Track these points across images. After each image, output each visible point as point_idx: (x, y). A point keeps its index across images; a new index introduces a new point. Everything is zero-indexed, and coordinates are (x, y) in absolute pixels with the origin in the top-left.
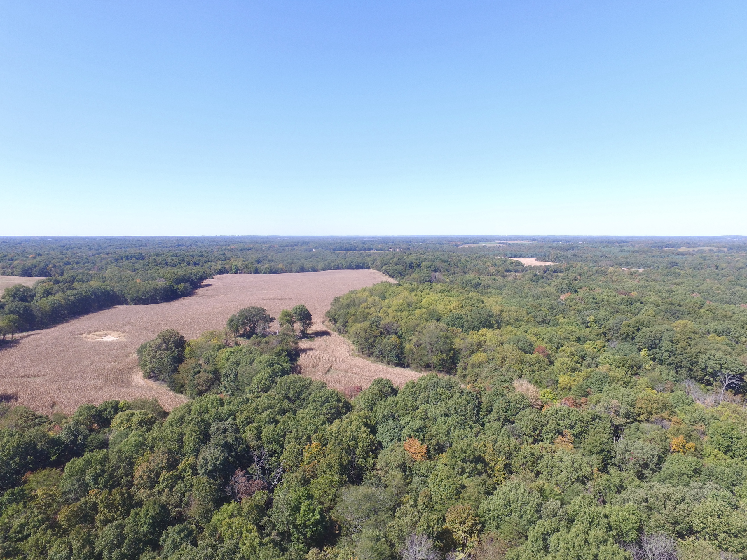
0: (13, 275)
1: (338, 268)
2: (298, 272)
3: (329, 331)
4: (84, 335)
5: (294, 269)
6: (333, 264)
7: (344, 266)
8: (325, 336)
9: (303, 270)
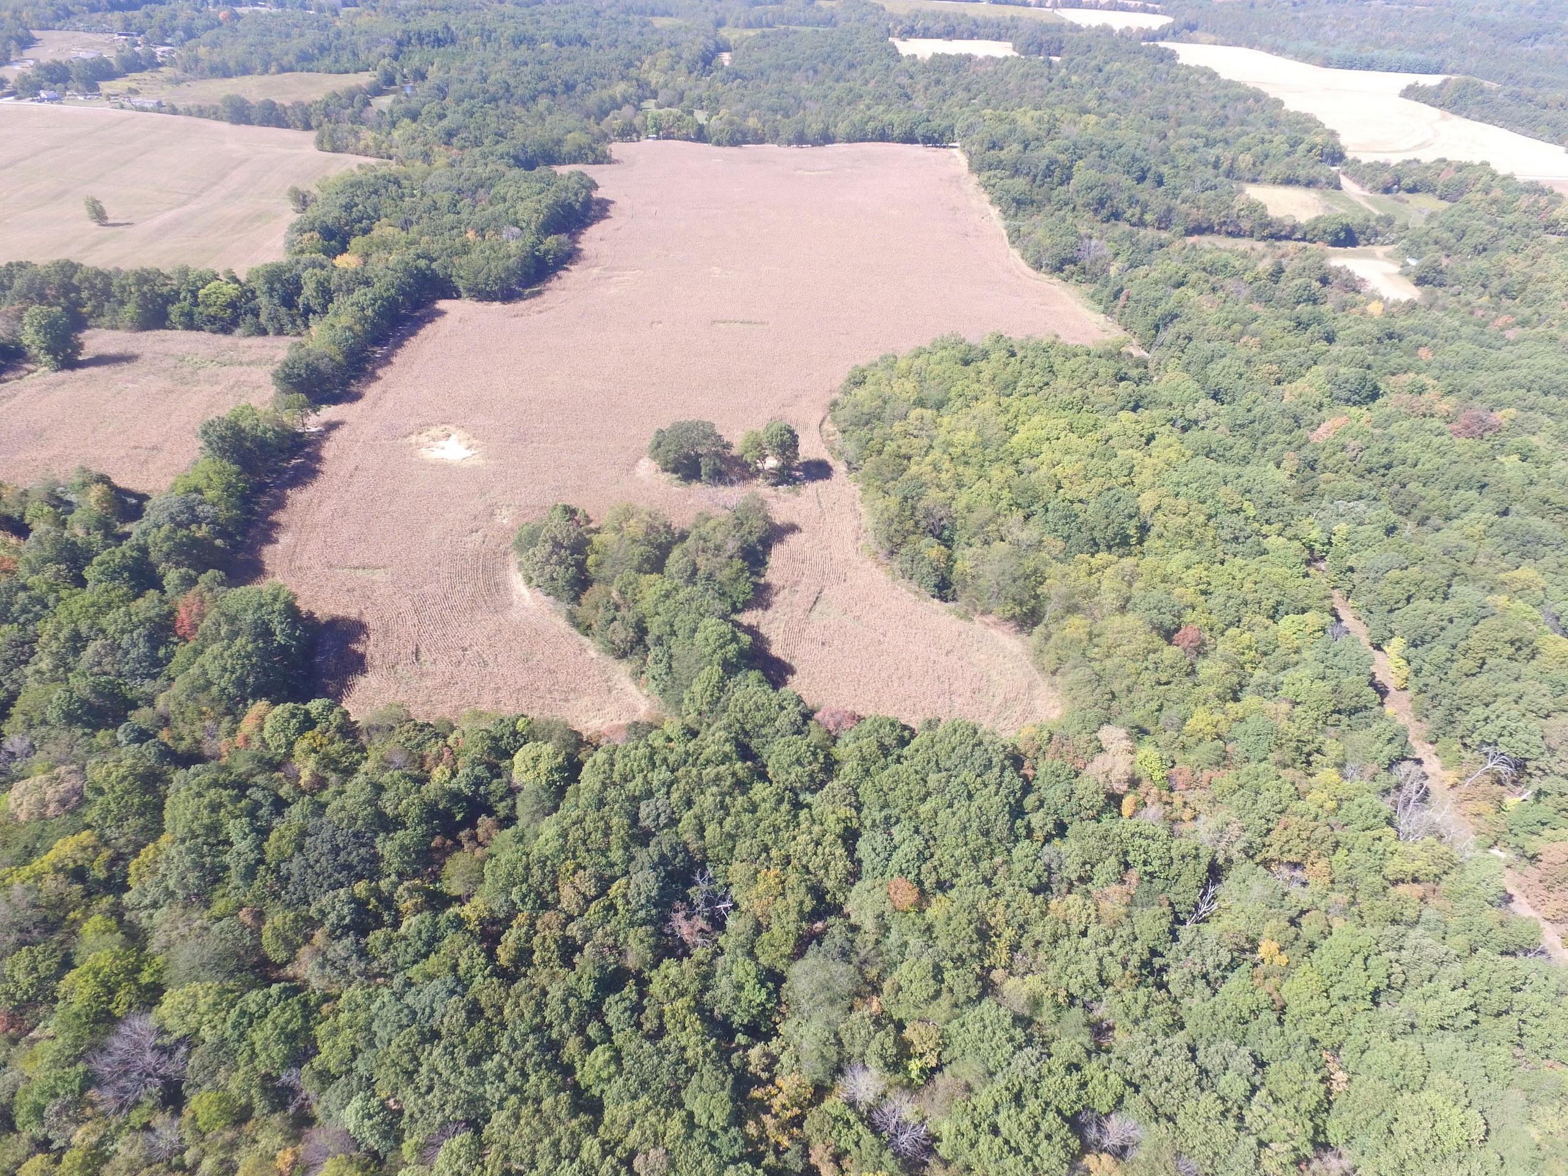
0: (217, 119)
1: (883, 137)
2: (789, 143)
3: (831, 461)
4: (413, 438)
5: (783, 135)
6: (871, 125)
7: (896, 132)
8: (820, 482)
9: (801, 139)
